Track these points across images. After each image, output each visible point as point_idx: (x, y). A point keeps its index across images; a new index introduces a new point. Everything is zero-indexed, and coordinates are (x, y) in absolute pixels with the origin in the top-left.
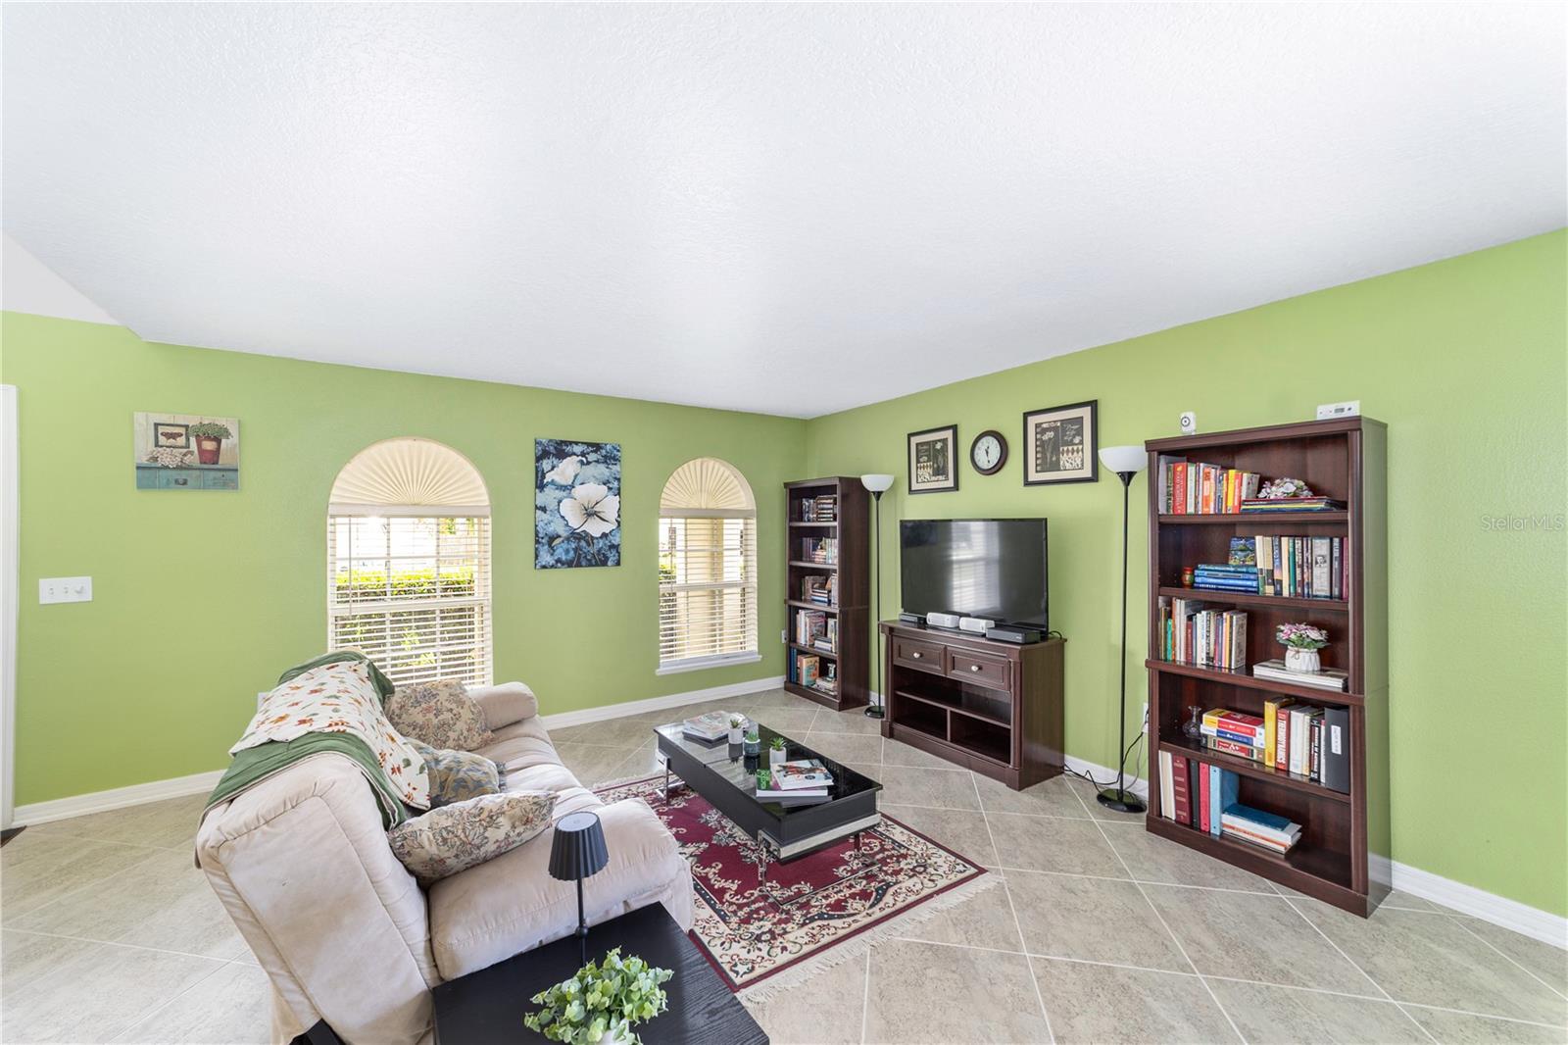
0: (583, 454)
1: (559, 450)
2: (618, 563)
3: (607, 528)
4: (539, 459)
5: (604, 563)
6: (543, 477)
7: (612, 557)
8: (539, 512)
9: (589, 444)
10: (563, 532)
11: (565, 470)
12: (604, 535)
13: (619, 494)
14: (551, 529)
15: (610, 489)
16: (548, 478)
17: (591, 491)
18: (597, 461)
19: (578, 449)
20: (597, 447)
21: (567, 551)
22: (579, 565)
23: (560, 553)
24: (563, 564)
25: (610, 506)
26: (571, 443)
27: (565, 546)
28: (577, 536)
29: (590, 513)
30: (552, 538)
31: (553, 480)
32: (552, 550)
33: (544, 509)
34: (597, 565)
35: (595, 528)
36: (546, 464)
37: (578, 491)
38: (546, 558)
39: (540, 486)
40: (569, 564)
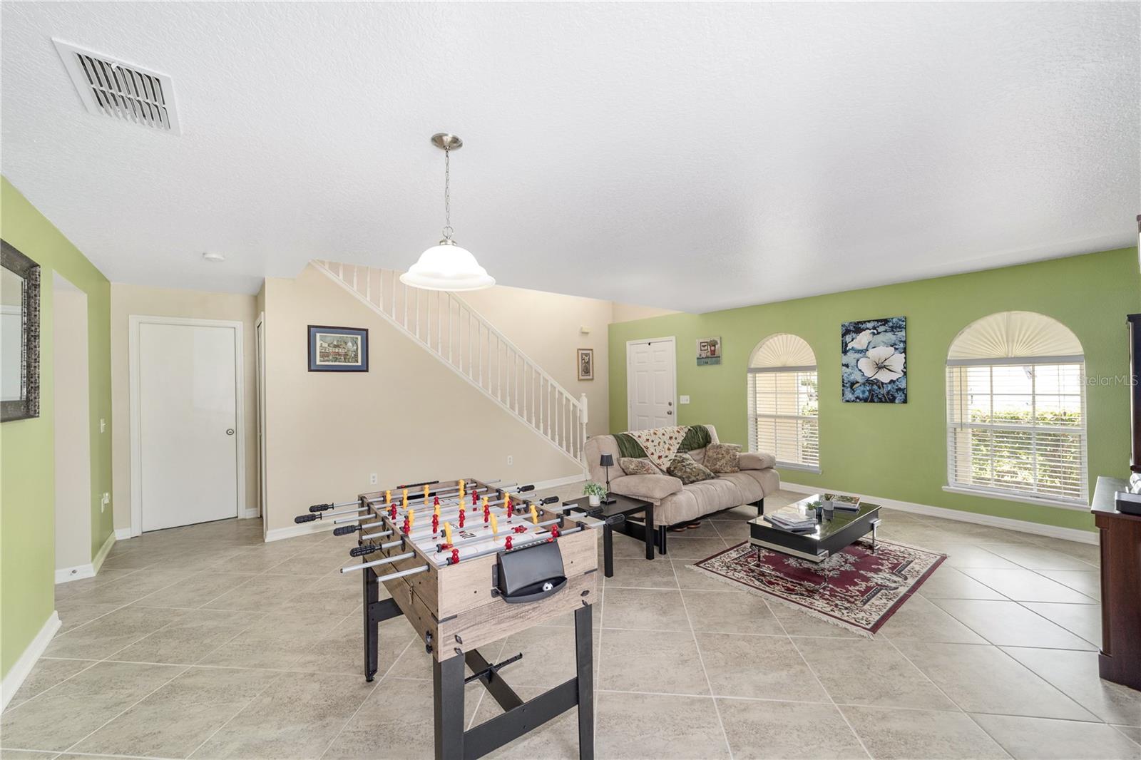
0: (874, 328)
1: (857, 328)
2: (905, 401)
3: (894, 377)
4: (843, 335)
5: (892, 400)
6: (846, 345)
7: (899, 396)
8: (844, 368)
9: (878, 321)
10: (860, 379)
11: (862, 340)
12: (892, 382)
13: (905, 351)
14: (852, 378)
15: (896, 349)
16: (850, 346)
17: (881, 352)
18: (886, 331)
19: (870, 325)
20: (885, 322)
21: (864, 392)
22: (872, 401)
23: (858, 393)
24: (861, 400)
25: (897, 361)
26: (865, 322)
27: (862, 388)
28: (869, 382)
29: (880, 367)
30: (853, 384)
31: (853, 348)
32: (853, 391)
33: (847, 366)
34: (886, 402)
35: (884, 377)
36: (848, 338)
37: (871, 353)
38: (850, 396)
39: (845, 352)
40: (865, 400)
